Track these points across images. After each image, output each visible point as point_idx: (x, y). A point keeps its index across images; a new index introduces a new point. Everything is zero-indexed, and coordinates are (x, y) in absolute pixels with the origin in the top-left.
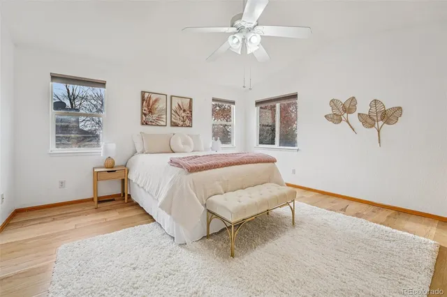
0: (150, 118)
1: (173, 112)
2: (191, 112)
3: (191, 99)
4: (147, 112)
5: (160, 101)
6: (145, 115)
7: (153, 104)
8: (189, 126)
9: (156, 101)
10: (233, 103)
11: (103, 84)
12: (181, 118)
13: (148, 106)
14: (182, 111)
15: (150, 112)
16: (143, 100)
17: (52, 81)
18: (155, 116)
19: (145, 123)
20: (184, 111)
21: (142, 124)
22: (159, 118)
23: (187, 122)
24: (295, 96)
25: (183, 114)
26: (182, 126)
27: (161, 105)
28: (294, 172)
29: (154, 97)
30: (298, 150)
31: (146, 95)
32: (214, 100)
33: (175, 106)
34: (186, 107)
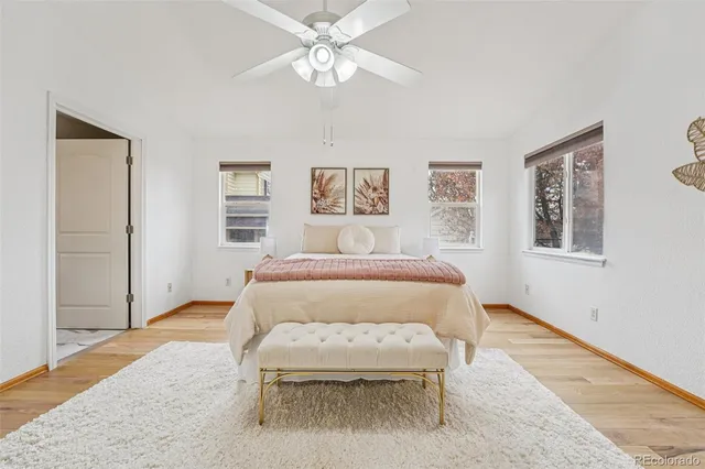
0: (323, 203)
1: (356, 193)
2: (387, 190)
3: (387, 170)
4: (318, 196)
5: (337, 178)
6: (316, 199)
7: (327, 184)
8: (383, 213)
9: (331, 179)
10: (479, 166)
11: (267, 166)
12: (370, 201)
13: (320, 187)
14: (371, 190)
15: (323, 195)
16: (313, 179)
17: (221, 170)
18: (329, 201)
19: (316, 211)
20: (375, 189)
21: (312, 213)
22: (335, 204)
23: (380, 207)
24: (597, 131)
25: (374, 195)
26: (371, 213)
27: (338, 185)
28: (595, 314)
29: (328, 174)
30: (604, 262)
31: (317, 173)
32: (432, 165)
33: (360, 183)
34: (378, 182)
